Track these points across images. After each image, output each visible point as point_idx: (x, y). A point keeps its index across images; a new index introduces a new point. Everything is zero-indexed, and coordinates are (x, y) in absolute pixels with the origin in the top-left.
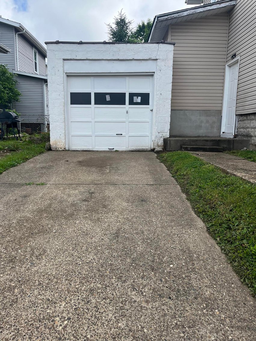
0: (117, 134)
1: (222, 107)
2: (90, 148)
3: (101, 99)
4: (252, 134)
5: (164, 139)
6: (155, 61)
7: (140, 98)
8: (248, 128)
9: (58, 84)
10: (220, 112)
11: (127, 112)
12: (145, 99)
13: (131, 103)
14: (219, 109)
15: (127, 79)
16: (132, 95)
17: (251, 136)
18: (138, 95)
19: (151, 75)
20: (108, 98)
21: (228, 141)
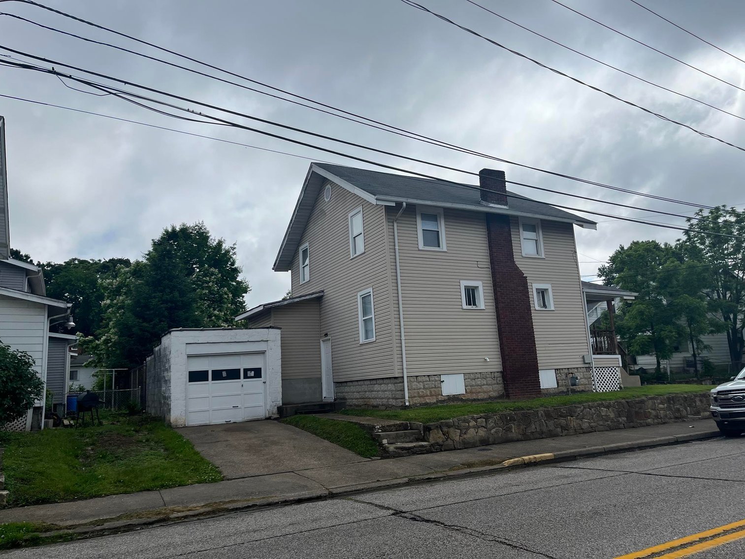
0: (233, 407)
1: (321, 374)
2: (207, 422)
3: (218, 375)
4: (347, 397)
5: (278, 407)
6: (266, 342)
7: (253, 372)
9: (181, 365)
10: (320, 379)
11: (242, 386)
12: (258, 373)
13: (246, 377)
14: (319, 376)
15: (242, 357)
16: (246, 371)
17: (346, 399)
18: (251, 370)
19: (263, 353)
20: (224, 374)
21: (331, 404)
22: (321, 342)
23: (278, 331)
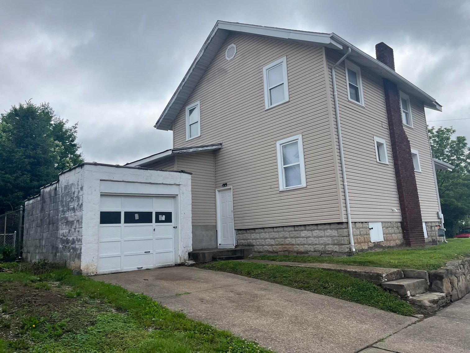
0: (145, 252)
1: (216, 223)
2: (119, 269)
3: (130, 218)
4: (254, 244)
5: (189, 253)
6: (178, 186)
7: (164, 216)
8: (249, 239)
9: (94, 204)
10: (215, 227)
11: (154, 230)
12: (168, 217)
13: (157, 221)
14: (214, 224)
15: (154, 200)
16: (158, 214)
17: (253, 246)
18: (162, 214)
19: (174, 197)
20: (137, 217)
21: (234, 251)
22: (217, 192)
23: (189, 176)
